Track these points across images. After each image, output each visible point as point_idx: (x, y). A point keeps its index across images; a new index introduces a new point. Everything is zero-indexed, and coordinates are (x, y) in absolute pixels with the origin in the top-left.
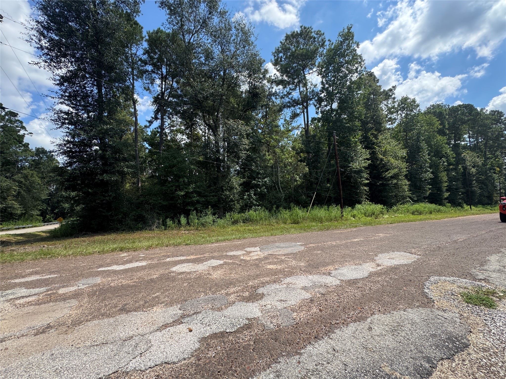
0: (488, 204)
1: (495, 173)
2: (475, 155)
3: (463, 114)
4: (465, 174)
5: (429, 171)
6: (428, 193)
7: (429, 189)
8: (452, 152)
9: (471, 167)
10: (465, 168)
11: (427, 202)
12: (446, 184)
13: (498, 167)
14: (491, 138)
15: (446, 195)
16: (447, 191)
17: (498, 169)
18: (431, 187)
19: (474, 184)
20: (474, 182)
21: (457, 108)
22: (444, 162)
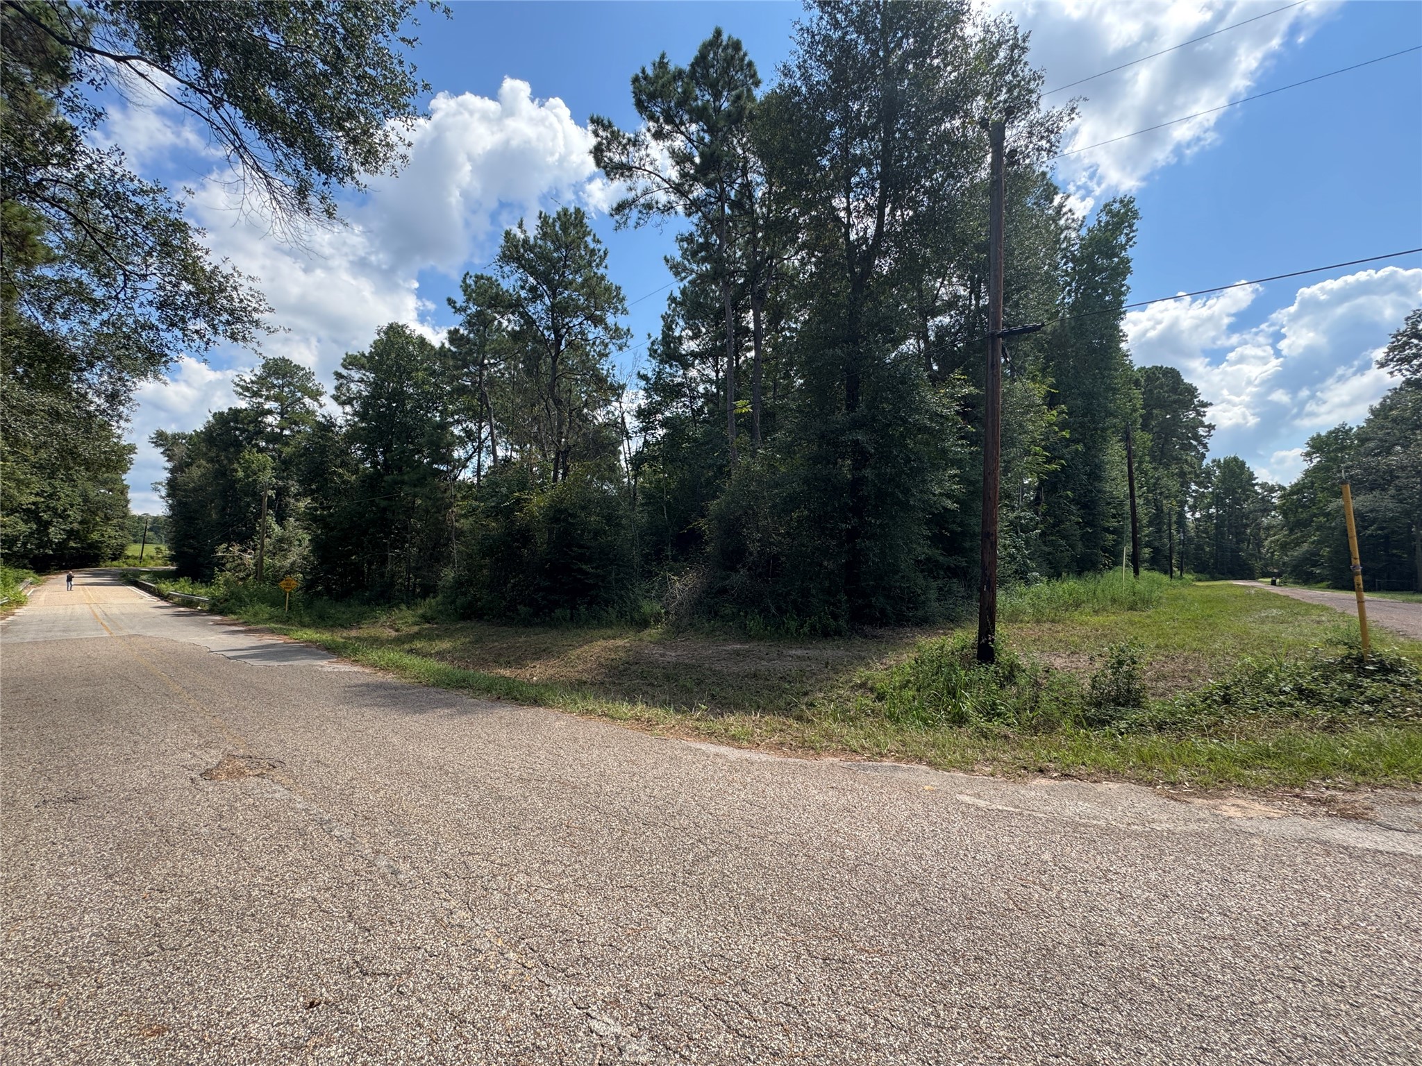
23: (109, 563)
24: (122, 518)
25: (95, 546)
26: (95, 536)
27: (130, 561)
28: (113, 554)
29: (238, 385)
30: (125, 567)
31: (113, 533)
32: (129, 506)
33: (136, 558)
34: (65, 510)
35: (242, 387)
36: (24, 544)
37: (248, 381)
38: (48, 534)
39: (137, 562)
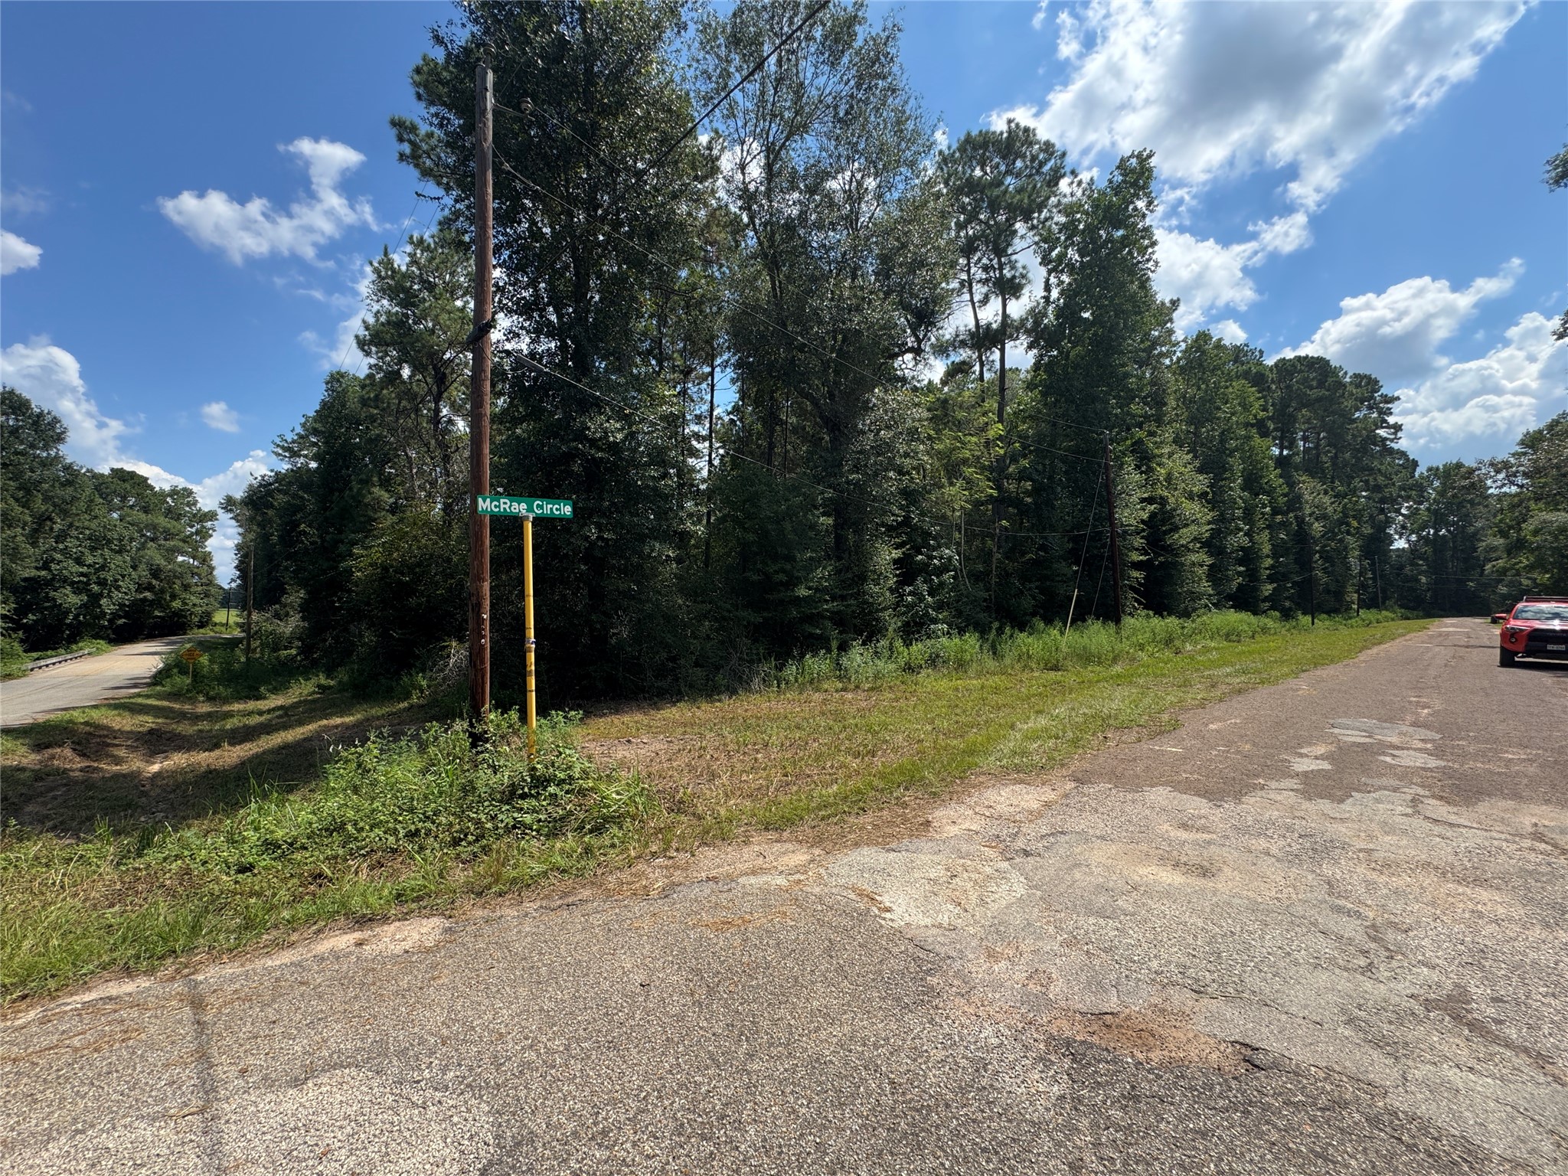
0: (1336, 611)
1: (1348, 533)
2: (1319, 487)
3: (1305, 381)
4: (1301, 536)
5: (1241, 530)
6: (1234, 585)
7: (1239, 574)
8: (1281, 480)
9: (1312, 520)
10: (1300, 521)
11: (1232, 607)
12: (1269, 562)
13: (1354, 517)
14: (1350, 444)
15: (1268, 589)
16: (1271, 579)
17: (1355, 524)
18: (1242, 569)
19: (1316, 562)
20: (1317, 555)
21: (1293, 365)
22: (1264, 506)
23: (196, 630)
24: (207, 585)
25: (178, 613)
26: (176, 604)
27: (217, 629)
28: (200, 621)
29: (278, 446)
30: (212, 634)
31: (198, 601)
32: (215, 573)
33: (222, 625)
34: (116, 581)
35: (283, 448)
36: (76, 617)
37: (289, 440)
38: (100, 606)
39: (223, 629)
